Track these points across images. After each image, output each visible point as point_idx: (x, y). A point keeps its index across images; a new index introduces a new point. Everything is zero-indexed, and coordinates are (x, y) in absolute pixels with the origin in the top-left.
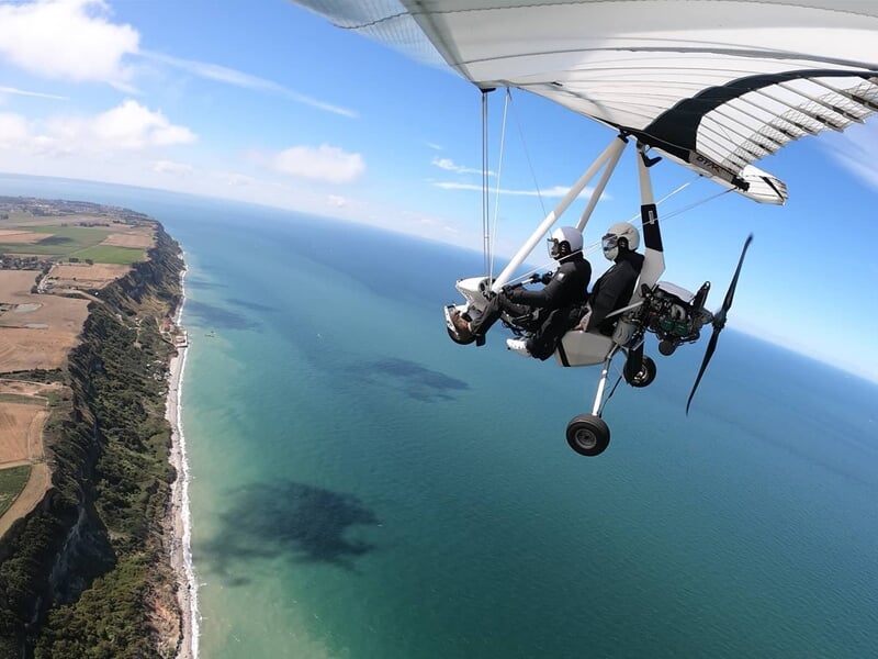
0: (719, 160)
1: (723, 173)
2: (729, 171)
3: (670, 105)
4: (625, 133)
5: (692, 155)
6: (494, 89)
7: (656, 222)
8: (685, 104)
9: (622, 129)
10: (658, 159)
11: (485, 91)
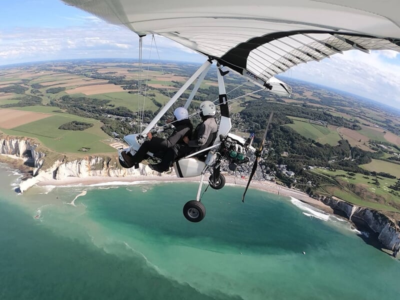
0: (257, 74)
1: (260, 81)
2: (262, 80)
3: (234, 46)
4: (211, 58)
5: (244, 71)
6: (145, 35)
7: (227, 103)
8: (242, 45)
9: (210, 56)
10: (228, 72)
11: (141, 36)
